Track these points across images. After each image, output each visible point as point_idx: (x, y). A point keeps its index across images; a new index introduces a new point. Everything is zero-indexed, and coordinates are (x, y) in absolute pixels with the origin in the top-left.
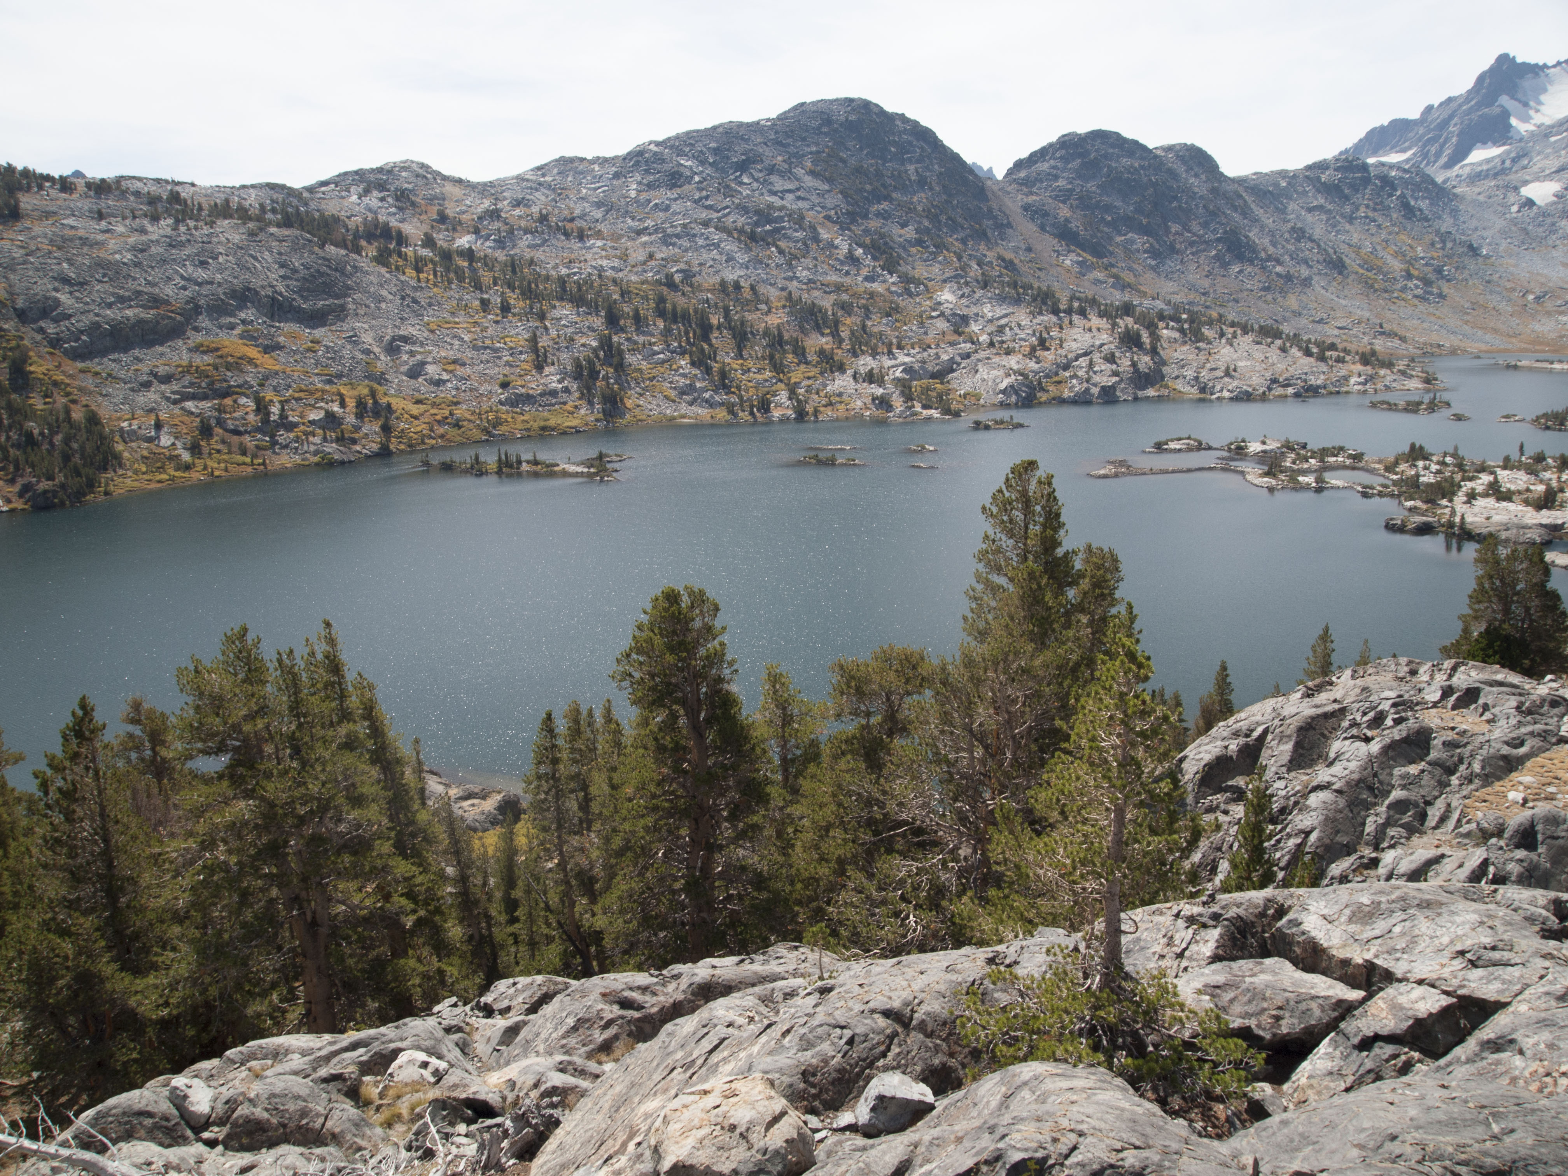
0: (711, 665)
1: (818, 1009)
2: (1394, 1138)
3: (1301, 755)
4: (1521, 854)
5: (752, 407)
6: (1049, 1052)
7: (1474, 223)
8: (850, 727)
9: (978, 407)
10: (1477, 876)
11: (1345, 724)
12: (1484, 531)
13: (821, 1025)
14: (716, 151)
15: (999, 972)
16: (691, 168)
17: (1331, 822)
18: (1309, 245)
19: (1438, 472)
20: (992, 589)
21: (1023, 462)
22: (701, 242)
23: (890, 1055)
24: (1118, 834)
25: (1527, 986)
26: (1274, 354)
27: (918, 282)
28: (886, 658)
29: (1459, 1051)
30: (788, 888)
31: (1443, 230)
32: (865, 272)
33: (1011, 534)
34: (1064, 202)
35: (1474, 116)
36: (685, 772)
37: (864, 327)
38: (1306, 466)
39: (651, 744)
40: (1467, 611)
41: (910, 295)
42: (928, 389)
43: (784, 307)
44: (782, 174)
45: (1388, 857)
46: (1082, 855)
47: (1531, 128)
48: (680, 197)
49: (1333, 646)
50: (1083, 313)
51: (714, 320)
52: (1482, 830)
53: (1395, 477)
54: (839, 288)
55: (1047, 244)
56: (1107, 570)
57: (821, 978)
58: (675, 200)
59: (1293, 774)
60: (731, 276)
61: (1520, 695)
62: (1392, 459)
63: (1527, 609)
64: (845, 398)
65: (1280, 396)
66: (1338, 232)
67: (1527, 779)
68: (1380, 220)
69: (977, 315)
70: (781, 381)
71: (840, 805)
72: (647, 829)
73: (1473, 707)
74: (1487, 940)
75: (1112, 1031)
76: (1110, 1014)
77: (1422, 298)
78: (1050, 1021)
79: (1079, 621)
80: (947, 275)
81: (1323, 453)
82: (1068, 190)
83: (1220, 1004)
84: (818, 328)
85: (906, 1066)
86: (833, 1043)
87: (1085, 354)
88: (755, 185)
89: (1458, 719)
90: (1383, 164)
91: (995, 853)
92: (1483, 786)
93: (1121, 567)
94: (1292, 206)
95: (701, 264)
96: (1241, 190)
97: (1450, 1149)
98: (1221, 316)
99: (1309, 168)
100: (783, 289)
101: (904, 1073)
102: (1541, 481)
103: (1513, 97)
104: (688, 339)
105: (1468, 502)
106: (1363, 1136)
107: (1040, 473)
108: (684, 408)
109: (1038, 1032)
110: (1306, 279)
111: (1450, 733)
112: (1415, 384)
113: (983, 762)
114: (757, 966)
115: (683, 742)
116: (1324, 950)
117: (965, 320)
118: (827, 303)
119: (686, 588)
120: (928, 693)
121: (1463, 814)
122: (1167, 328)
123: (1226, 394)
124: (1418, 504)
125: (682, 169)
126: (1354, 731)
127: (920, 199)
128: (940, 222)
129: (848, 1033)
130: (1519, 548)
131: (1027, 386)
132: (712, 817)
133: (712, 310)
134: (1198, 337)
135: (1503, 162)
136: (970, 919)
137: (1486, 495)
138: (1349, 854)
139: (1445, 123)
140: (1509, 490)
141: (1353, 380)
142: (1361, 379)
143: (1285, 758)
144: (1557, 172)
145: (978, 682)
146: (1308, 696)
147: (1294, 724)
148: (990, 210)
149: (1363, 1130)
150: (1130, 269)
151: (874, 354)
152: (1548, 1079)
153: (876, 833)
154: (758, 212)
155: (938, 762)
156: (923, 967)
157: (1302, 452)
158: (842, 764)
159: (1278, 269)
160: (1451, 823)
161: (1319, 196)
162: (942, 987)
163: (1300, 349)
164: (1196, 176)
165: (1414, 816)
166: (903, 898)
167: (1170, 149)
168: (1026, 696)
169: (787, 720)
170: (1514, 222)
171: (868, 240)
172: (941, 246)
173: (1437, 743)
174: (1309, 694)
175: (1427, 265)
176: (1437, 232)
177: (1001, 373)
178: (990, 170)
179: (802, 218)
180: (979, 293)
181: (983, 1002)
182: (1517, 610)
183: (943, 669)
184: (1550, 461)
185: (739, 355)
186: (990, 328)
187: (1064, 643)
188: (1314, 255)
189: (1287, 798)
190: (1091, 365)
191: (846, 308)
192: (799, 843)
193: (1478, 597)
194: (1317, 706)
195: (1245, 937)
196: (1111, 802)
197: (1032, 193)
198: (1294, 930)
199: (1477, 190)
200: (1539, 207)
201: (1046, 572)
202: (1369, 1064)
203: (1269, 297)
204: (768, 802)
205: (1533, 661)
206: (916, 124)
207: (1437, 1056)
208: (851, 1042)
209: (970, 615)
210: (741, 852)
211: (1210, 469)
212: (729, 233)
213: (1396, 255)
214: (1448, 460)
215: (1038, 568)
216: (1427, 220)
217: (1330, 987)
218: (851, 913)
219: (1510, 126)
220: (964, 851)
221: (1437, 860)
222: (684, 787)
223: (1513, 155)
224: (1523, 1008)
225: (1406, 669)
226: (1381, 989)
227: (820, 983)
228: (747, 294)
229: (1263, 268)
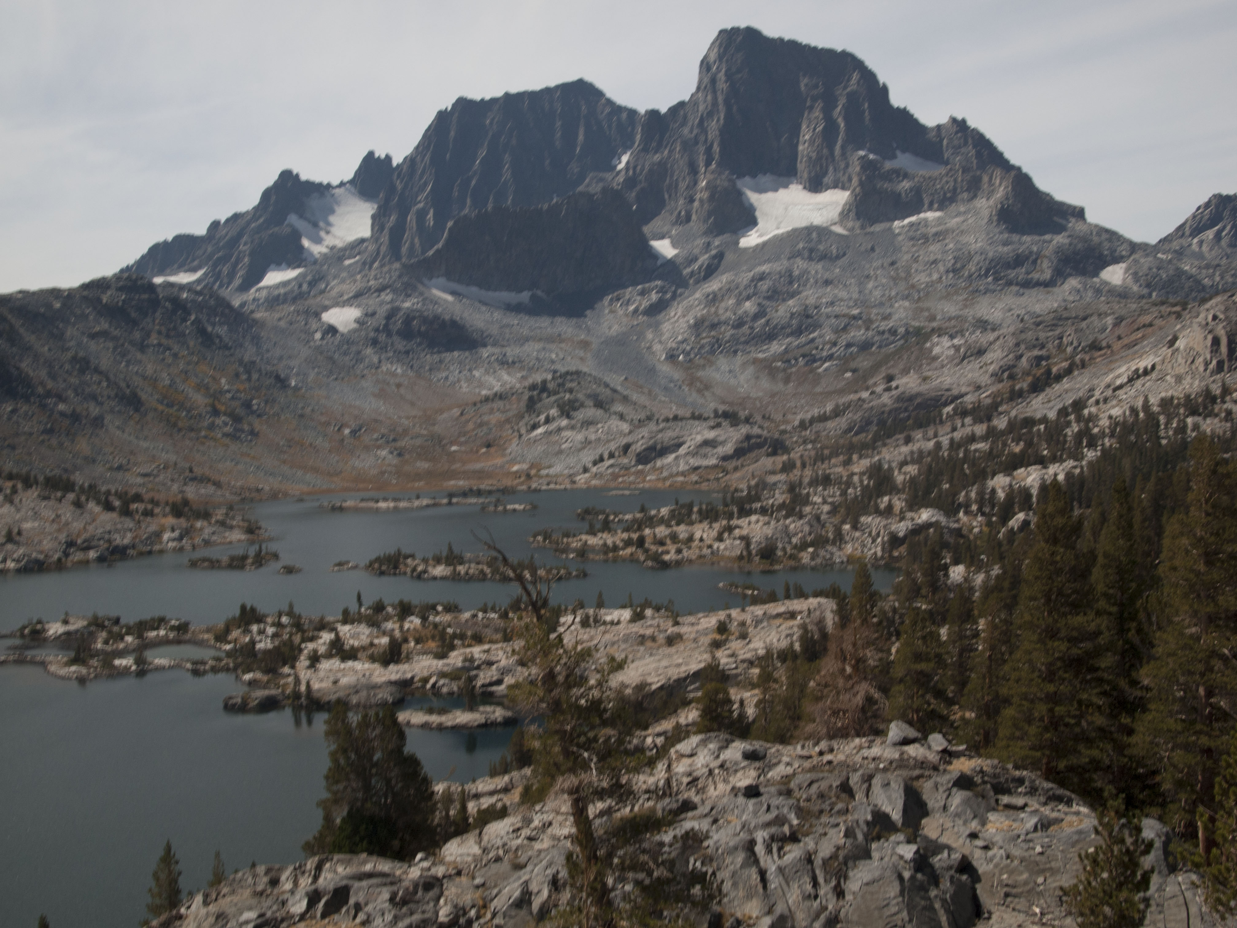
7: (278, 352)
12: (333, 697)
18: (96, 378)
19: (275, 636)
26: (67, 512)
31: (246, 359)
35: (264, 235)
38: (121, 646)
40: (325, 795)
47: (324, 250)
49: (179, 867)
53: (228, 647)
61: (392, 883)
62: (221, 625)
63: (388, 781)
65: (81, 563)
66: (128, 363)
68: (176, 348)
73: (344, 910)
77: (233, 437)
81: (140, 628)
90: (172, 285)
94: (70, 332)
99: (86, 287)
102: (384, 633)
103: (301, 216)
105: (312, 666)
110: (96, 419)
112: (237, 536)
123: (11, 565)
124: (258, 675)
130: (371, 712)
135: (300, 286)
137: (329, 656)
139: (234, 242)
140: (352, 647)
141: (166, 536)
142: (176, 534)
144: (355, 297)
157: (116, 629)
159: (61, 407)
161: (102, 320)
163: (98, 503)
170: (319, 350)
175: (233, 398)
176: (241, 362)
182: (377, 784)
184: (390, 609)
188: (103, 390)
193: (334, 776)
199: (277, 316)
200: (342, 335)
203: (54, 442)
205: (401, 840)
213: (198, 387)
214: (284, 620)
216: (226, 347)
219: (302, 248)
223: (309, 278)
225: (265, 879)
229: (43, 406)
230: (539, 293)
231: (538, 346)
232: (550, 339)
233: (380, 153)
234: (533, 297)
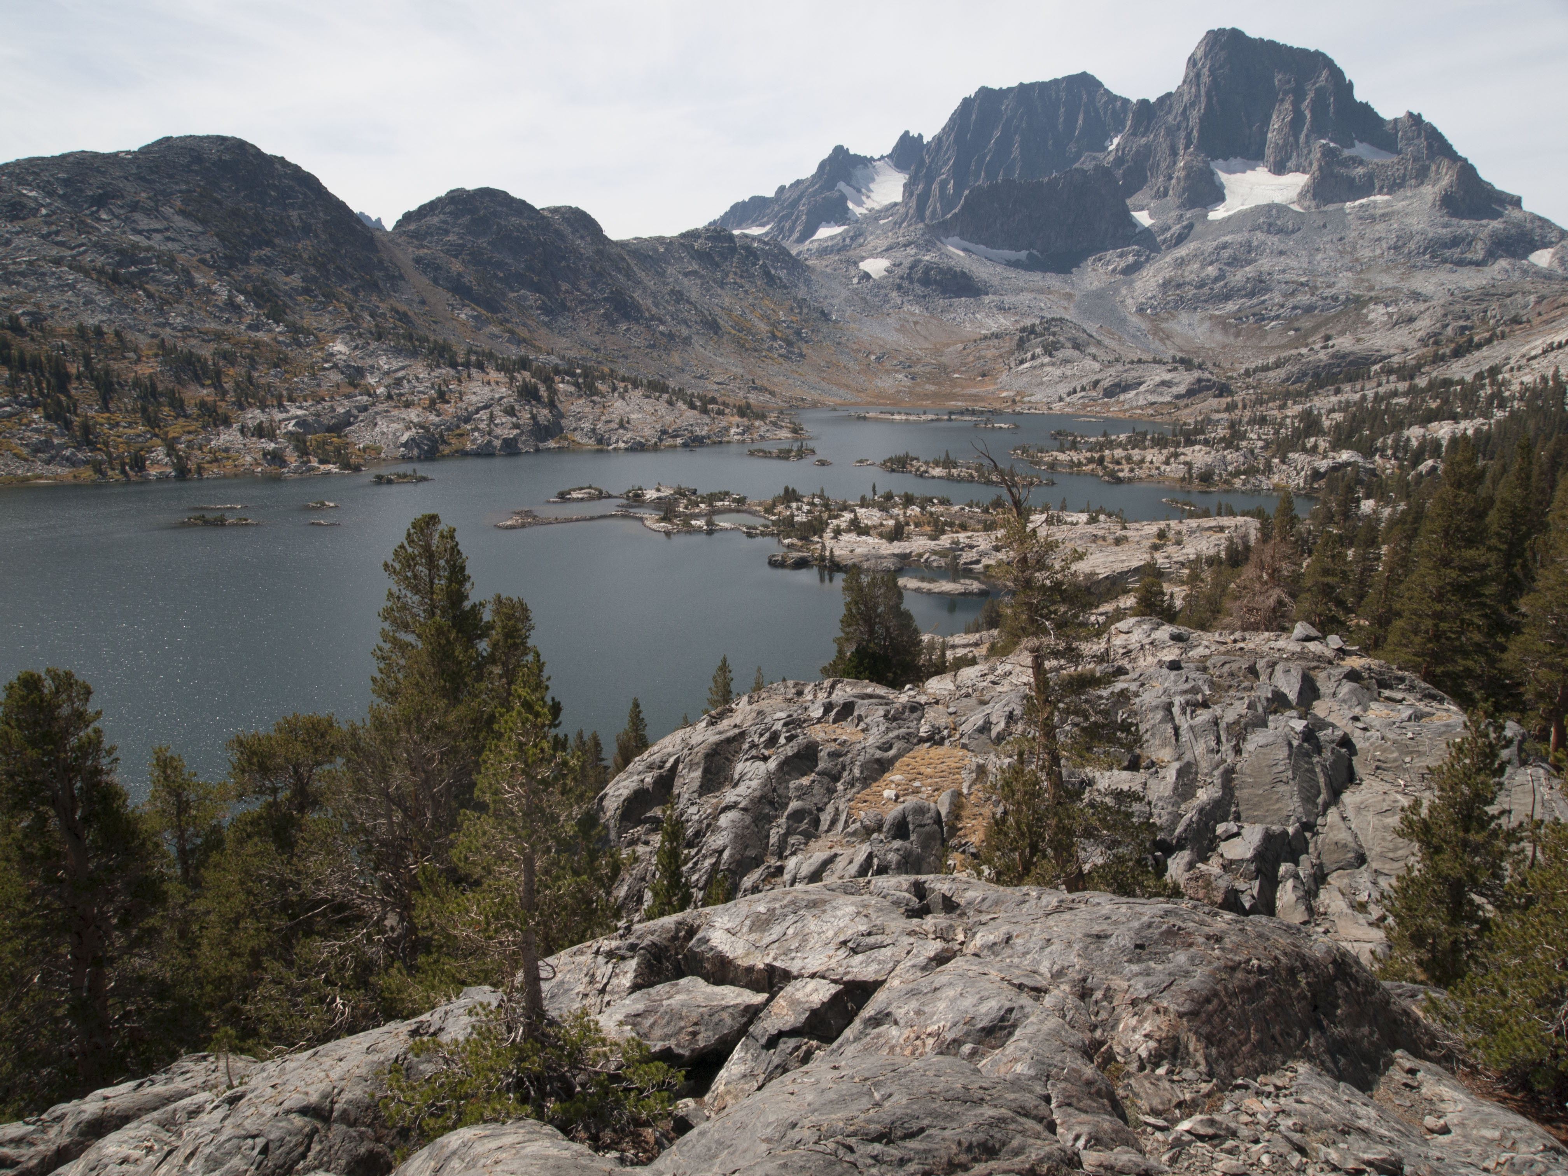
0: (85, 756)
1: (226, 1123)
2: (794, 1125)
3: (710, 780)
4: (897, 844)
5: (123, 465)
6: (477, 1114)
7: (824, 292)
8: (255, 806)
9: (379, 461)
10: (863, 871)
11: (746, 746)
12: (850, 562)
13: (230, 1140)
14: (66, 182)
15: (422, 1043)
16: (35, 199)
17: (741, 839)
18: (687, 307)
19: (809, 512)
20: (400, 647)
21: (424, 517)
22: (52, 282)
23: (311, 1155)
24: (529, 882)
25: (898, 962)
26: (662, 407)
27: (308, 332)
28: (290, 729)
29: (848, 1033)
30: (196, 992)
31: (799, 296)
32: (248, 320)
33: (416, 590)
34: (456, 257)
35: (819, 198)
36: (61, 881)
37: (250, 379)
38: (697, 511)
39: (15, 854)
40: (840, 634)
41: (300, 345)
42: (325, 443)
43: (156, 355)
44: (148, 212)
45: (791, 863)
46: (495, 910)
47: (864, 211)
48: (23, 231)
49: (731, 675)
50: (480, 366)
51: (73, 369)
52: (865, 828)
53: (774, 518)
54: (219, 336)
55: (441, 297)
56: (518, 620)
57: (230, 1087)
58: (18, 233)
59: (704, 798)
60: (91, 320)
61: (886, 704)
62: (770, 501)
63: (887, 629)
64: (232, 453)
65: (670, 446)
66: (711, 296)
67: (897, 777)
68: (747, 286)
69: (372, 367)
70: (157, 436)
71: (249, 892)
72: (16, 953)
73: (849, 719)
74: (863, 928)
75: (538, 1080)
76: (535, 1064)
77: (786, 357)
78: (478, 1083)
79: (491, 673)
80: (339, 326)
81: (711, 498)
82: (460, 245)
83: (641, 1031)
84: (197, 379)
85: (330, 1163)
86: (244, 1156)
87: (485, 407)
88: (116, 222)
89: (839, 731)
90: (746, 236)
91: (421, 917)
92: (863, 788)
93: (531, 615)
94: (670, 270)
95: (52, 307)
96: (624, 253)
97: (841, 1124)
98: (612, 371)
99: (683, 236)
100: (154, 336)
101: (327, 1170)
102: (891, 517)
103: (848, 184)
104: (41, 390)
105: (835, 538)
106: (769, 1130)
107: (442, 527)
108: (39, 468)
109: (466, 1097)
110: (686, 338)
111: (833, 744)
112: (785, 434)
113: (403, 826)
114: (158, 1087)
115: (56, 847)
116: (730, 962)
117: (360, 372)
118: (206, 352)
119: (48, 671)
120: (340, 761)
121: (849, 815)
122: (563, 382)
123: (622, 445)
124: (795, 541)
125: (24, 200)
126: (754, 752)
127: (305, 246)
128: (328, 271)
129: (260, 1142)
130: (878, 576)
131: (428, 439)
132: (99, 928)
133: (70, 358)
134: (593, 391)
135: (844, 240)
136: (400, 991)
137: (848, 531)
138: (758, 866)
139: (795, 203)
140: (866, 526)
141: (733, 431)
142: (740, 430)
143: (696, 785)
144: (887, 250)
145: (391, 744)
146: (712, 724)
147: (701, 751)
148: (381, 261)
149: (770, 1124)
150: (524, 325)
151: (263, 407)
152: (918, 1042)
153: (292, 917)
154: (120, 252)
155: (355, 833)
156: (342, 1053)
157: (693, 498)
158: (249, 848)
159: (662, 328)
160: (840, 825)
161: (694, 262)
162: (363, 1071)
163: (685, 402)
164: (582, 238)
165: (809, 823)
166: (327, 981)
167: (556, 210)
168: (443, 754)
169: (183, 807)
170: (855, 292)
171: (249, 287)
172: (330, 296)
173: (823, 754)
174: (712, 723)
175: (788, 327)
176: (795, 299)
177: (401, 426)
178: (379, 220)
179: (173, 260)
180: (374, 345)
181: (408, 1077)
182: (879, 630)
183: (354, 735)
184: (897, 499)
185: (105, 408)
186: (387, 381)
187: (477, 696)
188: (692, 316)
189: (700, 821)
190: (492, 418)
191: (229, 358)
192: (205, 941)
193: (848, 620)
194: (720, 733)
195: (660, 962)
196: (519, 852)
197: (423, 247)
198: (703, 948)
199: (825, 263)
200: (874, 280)
201: (454, 626)
202: (776, 1060)
203: (655, 354)
204: (165, 901)
205: (895, 673)
206: (297, 168)
207: (830, 1040)
208: (265, 1150)
209: (378, 676)
210: (137, 962)
211: (612, 516)
212: (87, 274)
213: (762, 318)
214: (817, 501)
215: (445, 622)
216: (786, 288)
217: (738, 995)
218: (270, 1008)
219: (848, 208)
220: (391, 921)
221: (831, 860)
222: (60, 897)
223: (851, 234)
224: (896, 983)
225: (794, 691)
226: (781, 989)
227: (228, 1093)
228: (111, 340)
229: (648, 327)
230: (1035, 252)
231: (1030, 296)
232: (1041, 291)
233: (914, 133)
234: (1030, 256)
